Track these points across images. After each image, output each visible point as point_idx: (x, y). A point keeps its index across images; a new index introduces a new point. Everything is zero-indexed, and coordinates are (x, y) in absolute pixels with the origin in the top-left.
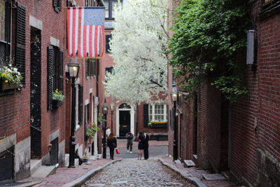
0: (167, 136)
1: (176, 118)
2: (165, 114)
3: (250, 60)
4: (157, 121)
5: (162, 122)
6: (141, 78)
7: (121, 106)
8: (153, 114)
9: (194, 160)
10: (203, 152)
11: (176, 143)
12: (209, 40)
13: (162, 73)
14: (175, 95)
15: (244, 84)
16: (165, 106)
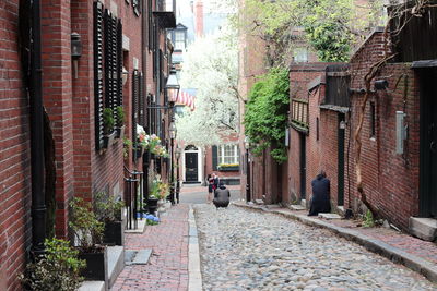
0: (239, 180)
1: (248, 164)
2: (236, 156)
3: (287, 144)
4: (227, 164)
5: (232, 164)
6: (212, 121)
7: (187, 148)
8: (223, 156)
9: (264, 199)
10: (269, 192)
11: (249, 186)
12: (267, 129)
13: (233, 114)
14: (247, 144)
15: (286, 154)
16: (236, 148)
